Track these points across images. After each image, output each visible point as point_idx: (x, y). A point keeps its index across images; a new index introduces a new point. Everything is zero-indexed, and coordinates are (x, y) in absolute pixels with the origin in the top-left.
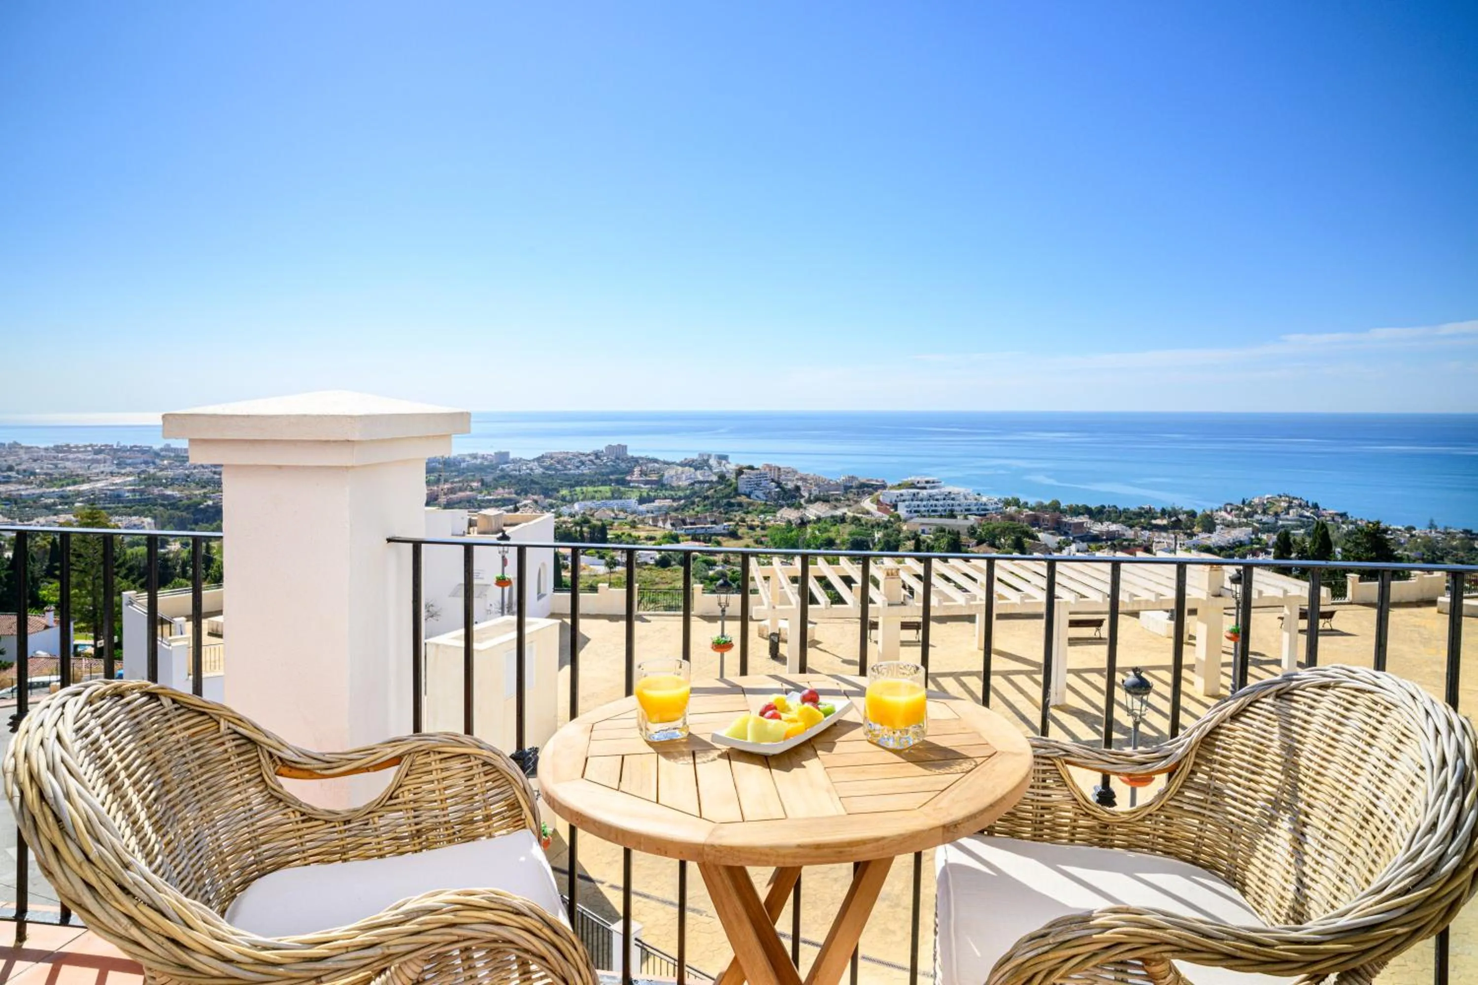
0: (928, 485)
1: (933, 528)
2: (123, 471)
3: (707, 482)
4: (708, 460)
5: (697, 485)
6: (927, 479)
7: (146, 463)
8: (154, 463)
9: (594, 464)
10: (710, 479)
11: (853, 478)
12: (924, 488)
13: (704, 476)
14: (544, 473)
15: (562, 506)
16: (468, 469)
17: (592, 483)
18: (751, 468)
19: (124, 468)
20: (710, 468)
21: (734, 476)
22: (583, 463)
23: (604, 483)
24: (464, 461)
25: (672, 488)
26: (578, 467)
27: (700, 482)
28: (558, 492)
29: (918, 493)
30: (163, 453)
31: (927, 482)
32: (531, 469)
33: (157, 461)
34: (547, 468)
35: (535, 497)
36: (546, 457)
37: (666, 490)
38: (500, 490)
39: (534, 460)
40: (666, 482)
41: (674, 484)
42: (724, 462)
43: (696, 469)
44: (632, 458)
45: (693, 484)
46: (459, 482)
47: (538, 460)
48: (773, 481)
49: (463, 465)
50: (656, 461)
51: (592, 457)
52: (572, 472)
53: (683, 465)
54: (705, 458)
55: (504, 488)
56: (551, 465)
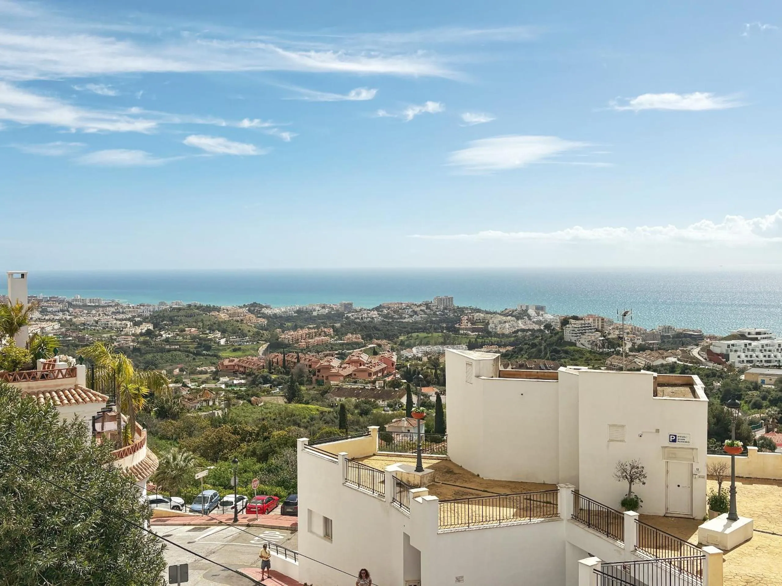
0: (759, 337)
1: (774, 379)
2: (47, 318)
3: (529, 330)
4: (527, 310)
5: (520, 333)
6: (758, 330)
7: (62, 311)
8: (68, 311)
9: (425, 313)
10: (531, 327)
11: (669, 328)
12: (756, 339)
13: (525, 323)
14: (383, 321)
15: (402, 350)
16: (319, 317)
17: (424, 330)
18: (575, 318)
19: (47, 315)
20: (529, 317)
21: (559, 325)
22: (415, 313)
23: (436, 330)
24: (315, 310)
25: (496, 335)
26: (411, 316)
27: (523, 330)
28: (398, 338)
29: (750, 344)
30: (74, 303)
31: (759, 333)
32: (373, 318)
33: (71, 310)
34: (386, 316)
35: (379, 342)
36: (384, 307)
37: (491, 337)
38: (350, 335)
39: (373, 310)
40: (491, 330)
41: (499, 331)
42: (541, 313)
43: (518, 318)
44: (458, 308)
45: (517, 332)
46: (314, 328)
47: (377, 309)
48: (597, 330)
49: (315, 314)
50: (479, 311)
51: (424, 308)
52: (406, 320)
53: (505, 314)
54: (524, 308)
55: (352, 334)
56: (388, 314)
